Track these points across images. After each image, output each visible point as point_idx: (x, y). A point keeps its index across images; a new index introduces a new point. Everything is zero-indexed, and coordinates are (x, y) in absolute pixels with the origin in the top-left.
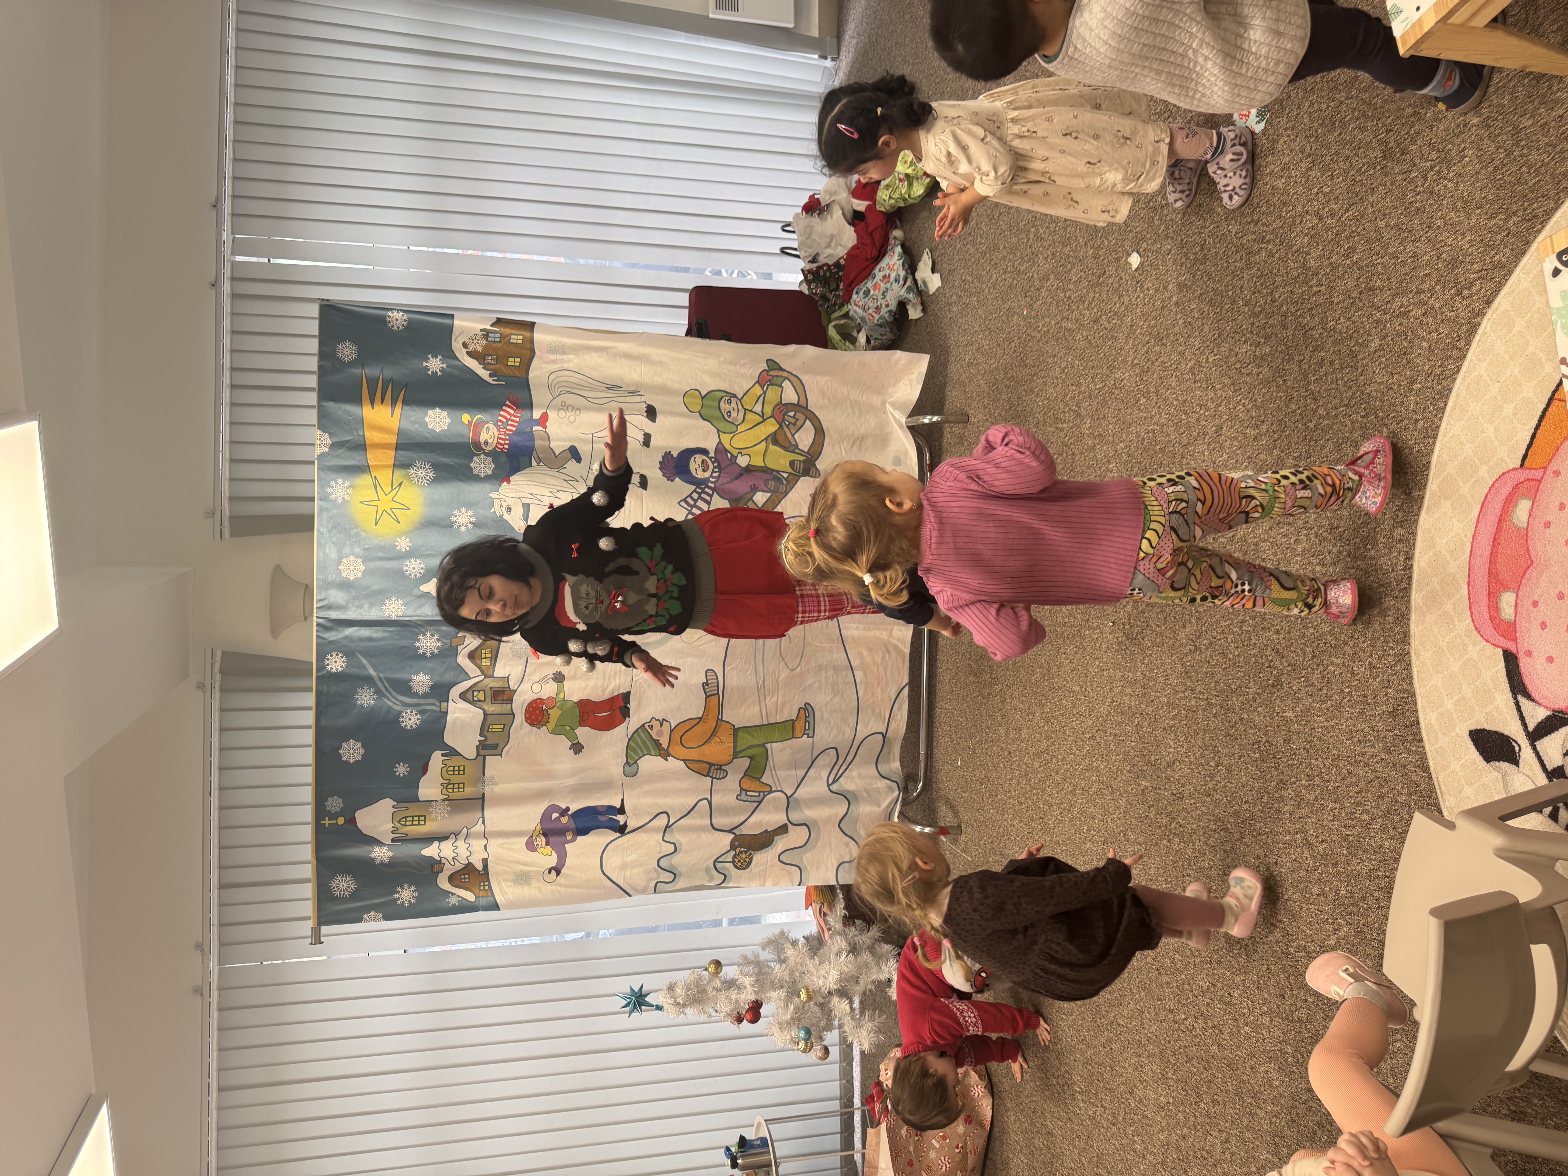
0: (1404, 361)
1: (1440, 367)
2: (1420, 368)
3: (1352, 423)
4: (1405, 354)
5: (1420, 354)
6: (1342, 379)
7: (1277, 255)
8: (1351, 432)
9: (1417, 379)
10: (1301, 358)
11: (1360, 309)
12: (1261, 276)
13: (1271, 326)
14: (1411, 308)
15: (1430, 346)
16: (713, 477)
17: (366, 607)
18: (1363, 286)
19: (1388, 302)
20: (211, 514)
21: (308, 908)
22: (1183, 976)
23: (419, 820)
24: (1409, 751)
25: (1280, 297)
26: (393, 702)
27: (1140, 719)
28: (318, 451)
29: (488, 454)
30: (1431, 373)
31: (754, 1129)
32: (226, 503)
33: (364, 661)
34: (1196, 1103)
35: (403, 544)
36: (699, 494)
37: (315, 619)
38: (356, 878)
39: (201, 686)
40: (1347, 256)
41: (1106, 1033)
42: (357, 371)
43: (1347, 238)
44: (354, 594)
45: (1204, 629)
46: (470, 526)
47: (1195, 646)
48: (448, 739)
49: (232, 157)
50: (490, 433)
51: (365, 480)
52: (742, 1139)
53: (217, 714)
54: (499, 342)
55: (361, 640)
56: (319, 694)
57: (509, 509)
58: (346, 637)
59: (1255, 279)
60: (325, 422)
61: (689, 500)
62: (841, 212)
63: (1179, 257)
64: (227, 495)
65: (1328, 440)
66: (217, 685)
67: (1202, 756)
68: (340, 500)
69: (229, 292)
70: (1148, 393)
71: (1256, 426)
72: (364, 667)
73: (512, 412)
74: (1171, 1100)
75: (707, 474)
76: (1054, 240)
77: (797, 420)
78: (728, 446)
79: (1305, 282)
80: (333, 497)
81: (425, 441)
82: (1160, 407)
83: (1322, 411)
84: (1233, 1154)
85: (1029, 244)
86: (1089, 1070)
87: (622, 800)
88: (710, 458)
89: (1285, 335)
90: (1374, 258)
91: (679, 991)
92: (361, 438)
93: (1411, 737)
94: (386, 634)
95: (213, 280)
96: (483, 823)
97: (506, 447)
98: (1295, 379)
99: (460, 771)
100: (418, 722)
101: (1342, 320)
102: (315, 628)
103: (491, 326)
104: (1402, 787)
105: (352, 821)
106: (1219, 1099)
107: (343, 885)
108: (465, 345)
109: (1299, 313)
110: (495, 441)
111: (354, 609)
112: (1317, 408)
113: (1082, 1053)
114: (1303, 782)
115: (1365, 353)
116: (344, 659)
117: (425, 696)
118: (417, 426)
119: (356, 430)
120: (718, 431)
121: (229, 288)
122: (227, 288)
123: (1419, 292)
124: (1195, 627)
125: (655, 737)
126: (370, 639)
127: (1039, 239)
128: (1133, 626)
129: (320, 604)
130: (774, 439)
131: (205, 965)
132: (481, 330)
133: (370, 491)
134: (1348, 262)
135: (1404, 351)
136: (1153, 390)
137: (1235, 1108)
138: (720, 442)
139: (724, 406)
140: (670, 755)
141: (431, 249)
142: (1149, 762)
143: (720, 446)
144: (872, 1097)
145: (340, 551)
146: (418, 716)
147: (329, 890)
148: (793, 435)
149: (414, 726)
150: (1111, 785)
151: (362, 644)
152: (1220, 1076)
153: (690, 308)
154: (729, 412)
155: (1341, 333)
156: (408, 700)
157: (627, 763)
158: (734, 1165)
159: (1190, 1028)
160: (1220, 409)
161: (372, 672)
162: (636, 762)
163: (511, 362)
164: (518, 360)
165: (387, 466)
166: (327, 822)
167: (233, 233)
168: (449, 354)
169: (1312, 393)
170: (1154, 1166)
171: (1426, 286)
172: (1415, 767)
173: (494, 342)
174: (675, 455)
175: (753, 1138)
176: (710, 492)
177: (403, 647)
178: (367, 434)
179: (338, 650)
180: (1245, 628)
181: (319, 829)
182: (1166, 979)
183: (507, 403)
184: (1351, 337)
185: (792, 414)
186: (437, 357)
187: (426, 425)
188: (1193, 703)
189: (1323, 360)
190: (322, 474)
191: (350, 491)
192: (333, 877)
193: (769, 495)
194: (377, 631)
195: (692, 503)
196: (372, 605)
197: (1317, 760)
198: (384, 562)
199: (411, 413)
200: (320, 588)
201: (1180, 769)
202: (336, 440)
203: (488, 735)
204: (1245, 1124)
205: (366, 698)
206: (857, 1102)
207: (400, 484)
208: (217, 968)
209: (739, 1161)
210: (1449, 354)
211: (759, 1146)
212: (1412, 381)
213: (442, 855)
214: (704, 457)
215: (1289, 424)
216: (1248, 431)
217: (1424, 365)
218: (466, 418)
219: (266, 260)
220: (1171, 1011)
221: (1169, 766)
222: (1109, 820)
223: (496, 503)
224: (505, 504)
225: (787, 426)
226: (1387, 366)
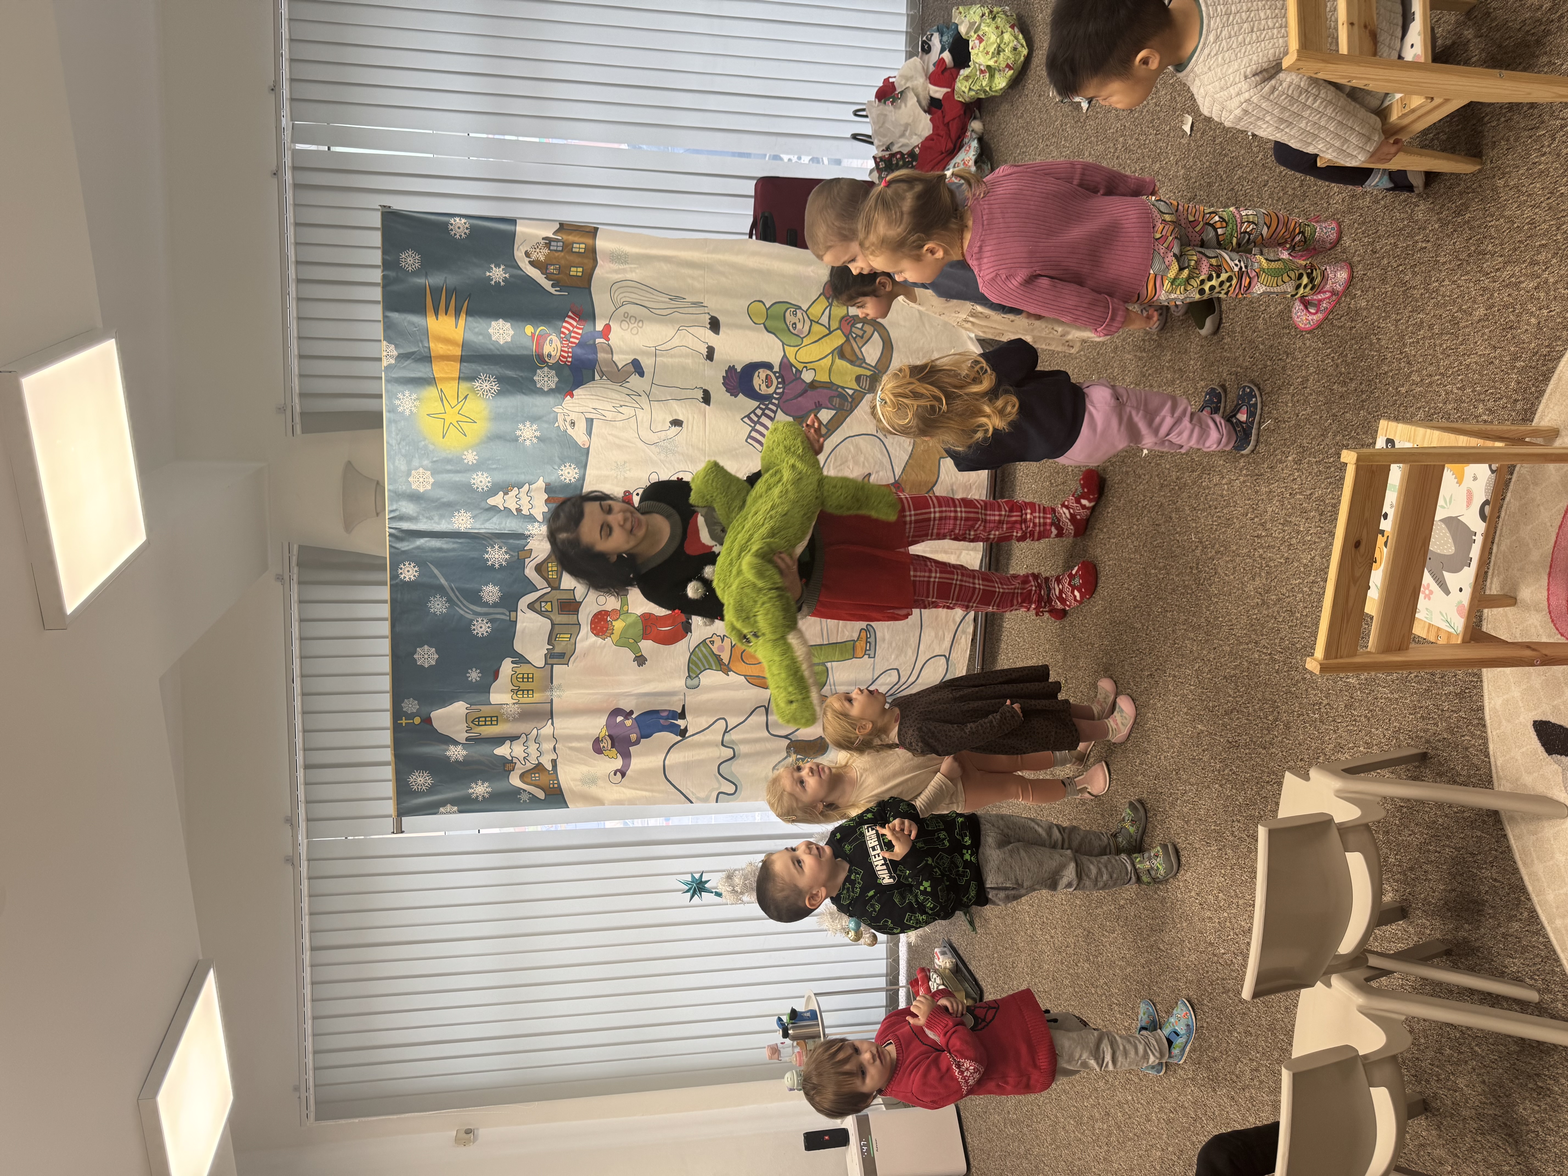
0: (1509, 335)
1: (1547, 346)
2: (1525, 346)
3: (1447, 393)
4: (1511, 328)
5: (1527, 330)
6: (1441, 345)
7: (1383, 202)
8: (1445, 403)
9: (1521, 357)
10: (1398, 318)
11: (1467, 273)
12: (1363, 223)
13: (1369, 279)
14: (1522, 279)
15: (1539, 323)
16: (777, 394)
17: (436, 518)
18: (1473, 248)
19: (1498, 270)
20: (282, 410)
21: (390, 807)
22: (1225, 914)
23: (491, 721)
24: (1473, 735)
25: (1381, 248)
26: (465, 610)
27: (1201, 664)
28: (385, 363)
29: (551, 367)
30: (1537, 352)
31: (804, 1000)
32: (297, 400)
33: (436, 571)
34: (1229, 1031)
35: (470, 457)
36: (763, 410)
37: (387, 529)
38: (432, 773)
39: (280, 578)
40: (1458, 213)
41: (1146, 954)
42: (420, 280)
43: (1461, 193)
44: (424, 505)
45: (1273, 584)
46: (535, 441)
47: (1263, 600)
48: (518, 647)
49: (288, 37)
50: (554, 345)
51: (431, 392)
52: (793, 1012)
53: (296, 605)
54: (562, 251)
55: (433, 550)
56: (394, 602)
57: (573, 424)
58: (418, 548)
59: (1356, 225)
60: (391, 332)
61: (752, 416)
62: (916, 99)
63: (1276, 190)
64: (297, 391)
65: (1420, 408)
66: (295, 577)
67: (1261, 709)
68: (407, 413)
69: (291, 182)
70: (1234, 332)
71: (1344, 383)
72: (435, 577)
73: (575, 323)
74: (1205, 1025)
75: (771, 390)
76: (1143, 153)
77: (865, 332)
78: (792, 360)
79: (1411, 236)
80: (400, 409)
81: (489, 353)
82: (1244, 349)
83: (1415, 377)
84: (1261, 1082)
85: (1116, 154)
86: (1127, 986)
87: (684, 706)
88: (775, 373)
89: (1383, 290)
90: (1488, 219)
91: (737, 880)
92: (426, 350)
93: (1476, 721)
94: (455, 546)
95: (274, 168)
96: (552, 724)
97: (570, 359)
98: (1390, 339)
99: (527, 678)
100: (489, 630)
101: (1447, 282)
102: (388, 538)
103: (554, 233)
104: (1462, 769)
105: (428, 720)
106: (1253, 1031)
107: (420, 780)
108: (527, 254)
109: (1401, 268)
110: (558, 354)
111: (425, 520)
112: (1411, 372)
113: (1121, 969)
114: (1362, 749)
115: (1467, 321)
116: (416, 569)
117: (495, 605)
118: (481, 337)
119: (422, 341)
120: (783, 344)
121: (290, 177)
122: (288, 177)
123: (1534, 263)
124: (1264, 581)
125: (716, 652)
126: (440, 550)
127: (1127, 149)
128: (1200, 572)
129: (392, 515)
130: (841, 352)
131: (294, 837)
132: (543, 239)
133: (436, 404)
134: (1459, 220)
135: (1510, 324)
136: (1238, 329)
137: (1266, 1041)
138: (785, 355)
139: (790, 318)
140: (731, 670)
141: (491, 136)
142: (1207, 707)
143: (785, 360)
144: (916, 981)
145: (409, 462)
146: (489, 625)
147: (407, 784)
148: (860, 348)
149: (485, 634)
150: (1166, 725)
151: (433, 554)
152: (1255, 1010)
153: (756, 197)
154: (795, 324)
155: (1444, 296)
156: (478, 609)
157: (689, 676)
158: (785, 1035)
159: (1229, 962)
160: (1308, 359)
161: (443, 581)
162: (697, 676)
163: (574, 271)
164: (580, 269)
165: (453, 379)
166: (404, 722)
167: (292, 120)
168: (512, 264)
169: (1407, 356)
170: (1185, 1080)
171: (1541, 257)
172: (1477, 751)
173: (556, 251)
174: (739, 370)
175: (803, 1010)
176: (774, 408)
177: (473, 558)
178: (432, 345)
179: (411, 560)
180: (1315, 589)
181: (397, 728)
182: (1208, 914)
183: (570, 314)
184: (1454, 302)
185: (859, 325)
186: (500, 267)
187: (490, 336)
188: (1256, 656)
189: (1422, 322)
190: (390, 387)
191: (417, 403)
192: (411, 773)
193: (834, 412)
194: (447, 543)
195: (756, 419)
196: (442, 517)
197: (1377, 729)
198: (452, 475)
199: (475, 325)
200: (391, 500)
201: (1238, 719)
202: (402, 351)
203: (555, 643)
204: (1275, 1057)
205: (438, 606)
206: (903, 980)
207: (466, 397)
208: (305, 841)
209: (790, 1032)
210: (1558, 334)
211: (809, 1019)
212: (1515, 358)
213: (513, 754)
214: (769, 372)
215: (1379, 385)
216: (1335, 387)
217: (1530, 343)
218: (529, 329)
219: (326, 148)
220: (1211, 944)
221: (1226, 714)
222: (1162, 757)
223: (560, 418)
224: (568, 419)
225: (854, 339)
226: (1490, 338)
